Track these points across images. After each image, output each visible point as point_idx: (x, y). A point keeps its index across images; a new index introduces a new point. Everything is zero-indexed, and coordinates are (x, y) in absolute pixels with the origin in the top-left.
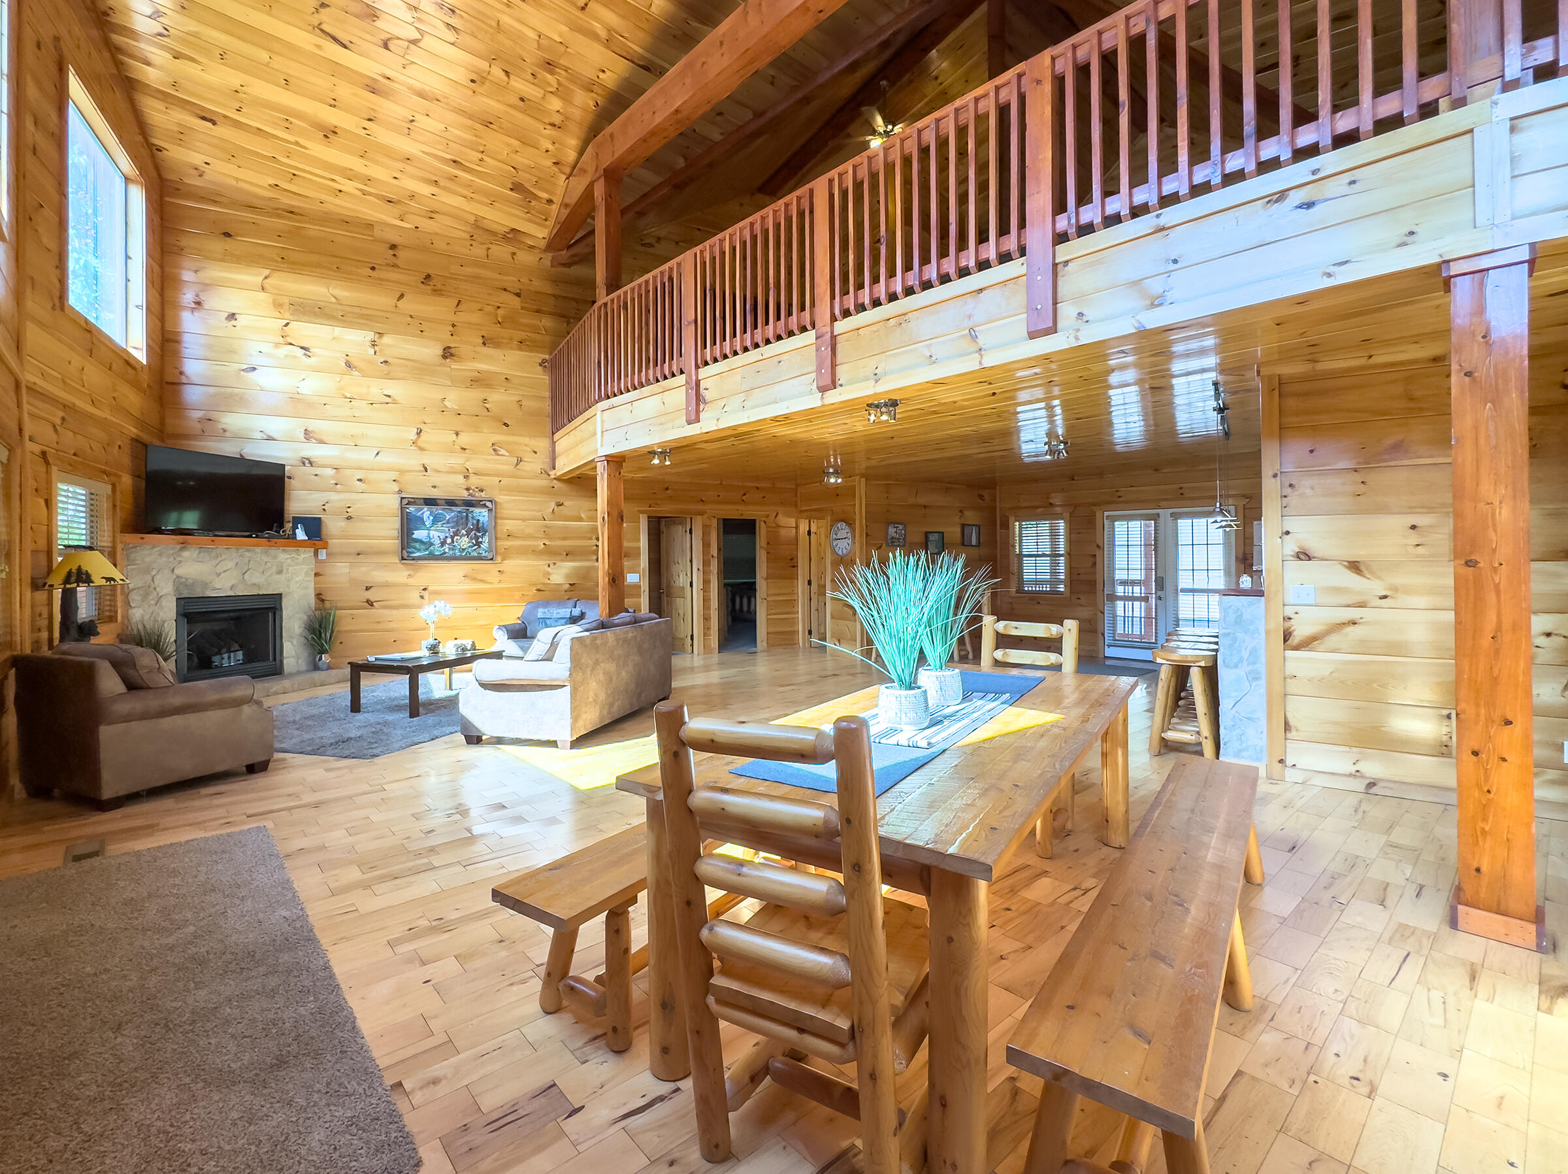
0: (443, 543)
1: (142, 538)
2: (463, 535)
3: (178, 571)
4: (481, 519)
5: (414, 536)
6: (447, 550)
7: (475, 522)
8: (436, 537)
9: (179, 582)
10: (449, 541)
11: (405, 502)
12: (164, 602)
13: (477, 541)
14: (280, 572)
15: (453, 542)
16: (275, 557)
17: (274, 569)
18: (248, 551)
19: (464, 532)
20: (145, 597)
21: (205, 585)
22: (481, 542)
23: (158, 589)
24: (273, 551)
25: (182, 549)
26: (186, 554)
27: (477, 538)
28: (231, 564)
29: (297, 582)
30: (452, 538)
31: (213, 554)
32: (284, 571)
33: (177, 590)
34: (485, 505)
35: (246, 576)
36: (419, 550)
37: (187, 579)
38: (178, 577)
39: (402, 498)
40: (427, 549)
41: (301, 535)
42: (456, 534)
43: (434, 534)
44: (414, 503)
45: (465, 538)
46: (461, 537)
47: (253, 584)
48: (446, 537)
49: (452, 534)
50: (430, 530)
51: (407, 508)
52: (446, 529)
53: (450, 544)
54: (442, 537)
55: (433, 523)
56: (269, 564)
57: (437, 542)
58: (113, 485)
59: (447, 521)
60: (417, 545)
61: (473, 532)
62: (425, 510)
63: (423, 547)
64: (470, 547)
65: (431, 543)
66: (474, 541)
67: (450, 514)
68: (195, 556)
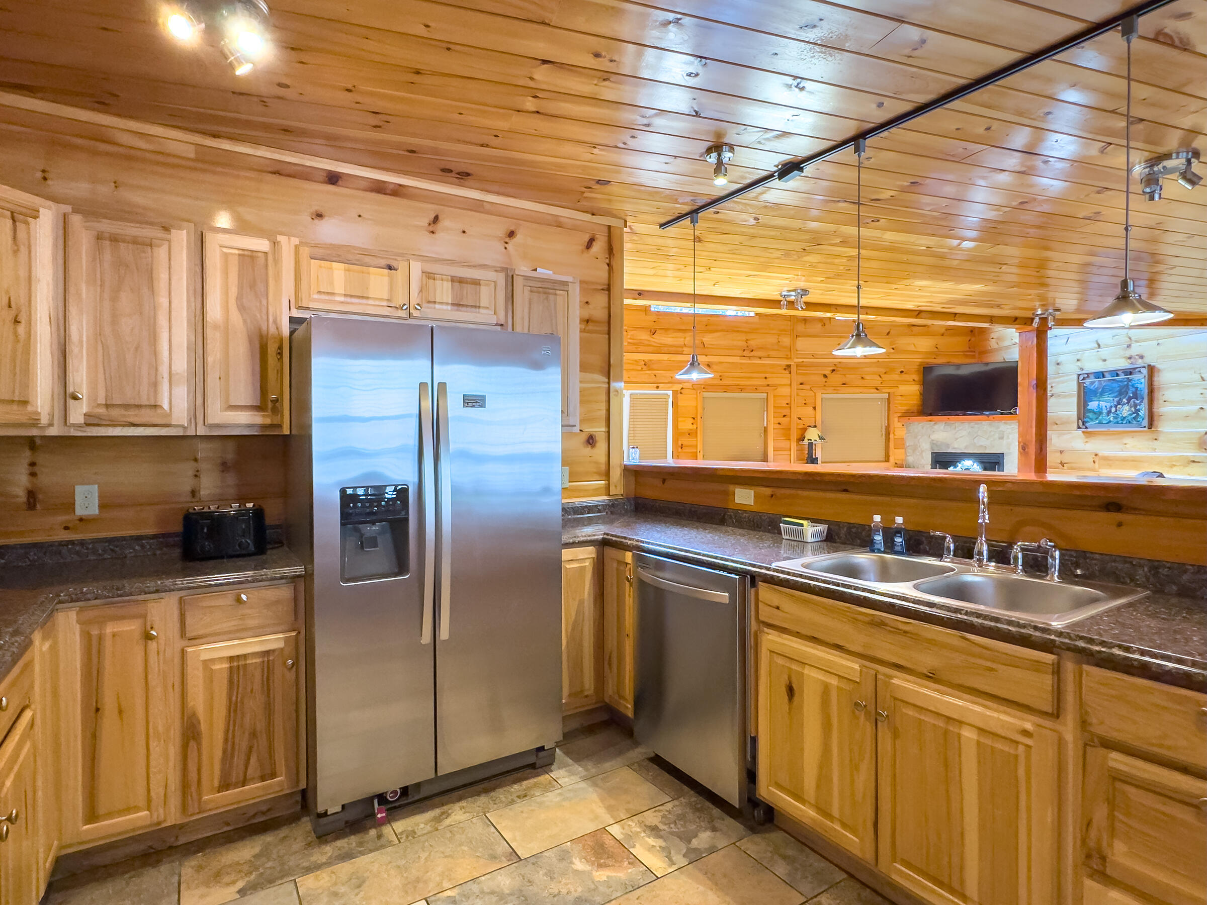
0: (1109, 412)
1: (909, 419)
2: (1124, 404)
3: (933, 437)
4: (1139, 386)
5: (1089, 407)
6: (1112, 419)
7: (1134, 390)
8: (1104, 408)
9: (933, 443)
10: (1113, 410)
11: (1081, 378)
12: (924, 455)
13: (1135, 408)
14: (1002, 438)
15: (1116, 411)
16: (998, 428)
17: (997, 436)
18: (976, 424)
19: (1125, 400)
20: (914, 450)
21: (948, 446)
22: (1139, 410)
23: (921, 447)
24: (996, 424)
25: (936, 424)
26: (936, 427)
27: (1135, 405)
28: (964, 433)
29: (1016, 446)
30: (1116, 406)
31: (953, 426)
32: (1005, 437)
33: (932, 448)
34: (1141, 372)
35: (975, 441)
36: (1092, 420)
37: (937, 442)
38: (933, 440)
39: (1079, 375)
40: (1097, 418)
42: (1119, 403)
43: (1103, 404)
44: (1088, 377)
45: (1126, 407)
46: (1123, 405)
47: (981, 446)
48: (1111, 407)
49: (1116, 403)
50: (1100, 401)
51: (1084, 383)
52: (1112, 399)
53: (1114, 413)
54: (1108, 407)
55: (1102, 394)
56: (992, 433)
57: (1105, 411)
58: (889, 393)
59: (1112, 391)
60: (1091, 415)
61: (1132, 400)
62: (1096, 383)
63: (1094, 417)
64: (1131, 415)
65: (1101, 413)
66: (1133, 409)
67: (1115, 385)
68: (942, 427)
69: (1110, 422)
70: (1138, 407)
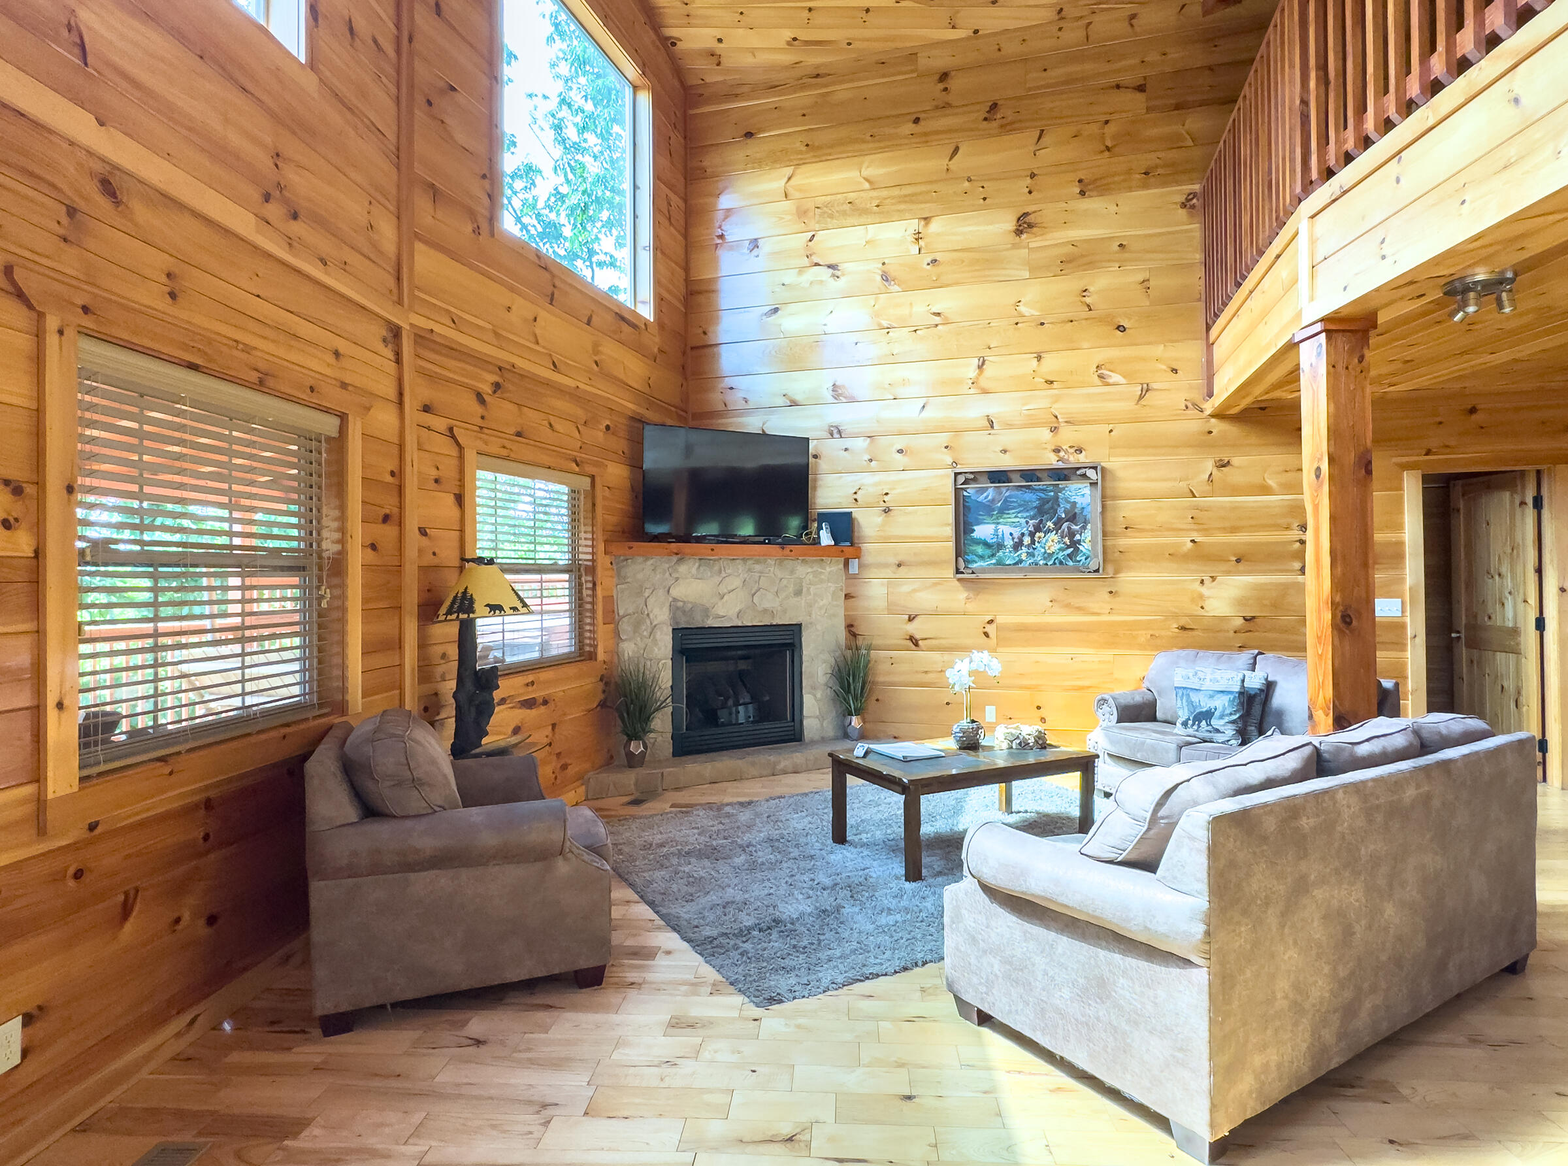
0: (1018, 546)
1: (630, 548)
2: (1049, 531)
3: (675, 592)
4: (1079, 500)
5: (975, 535)
6: (1024, 557)
7: (1068, 506)
8: (1007, 536)
9: (676, 608)
10: (1027, 540)
11: (961, 479)
12: (658, 635)
13: (1071, 538)
14: (798, 593)
15: (1033, 542)
16: (792, 572)
17: (791, 589)
18: (758, 563)
19: (1050, 524)
20: (637, 626)
21: (706, 612)
22: (1079, 542)
23: (651, 615)
24: (789, 564)
25: (680, 560)
26: (683, 568)
27: (1071, 534)
28: (736, 582)
29: (820, 608)
30: (1032, 535)
31: (716, 568)
32: (805, 590)
33: (674, 618)
34: (1084, 476)
35: (756, 599)
36: (982, 557)
37: (684, 602)
38: (675, 600)
39: (956, 474)
40: (993, 555)
41: (826, 539)
42: (1038, 529)
43: (1005, 529)
44: (975, 480)
45: (1053, 536)
46: (1046, 533)
47: (765, 611)
48: (1023, 535)
49: (1031, 529)
50: (998, 523)
51: (965, 489)
52: (1023, 521)
53: (1028, 546)
54: (1016, 535)
55: (1002, 511)
56: (784, 582)
57: (1009, 543)
58: (593, 477)
59: (1024, 507)
60: (980, 550)
61: (1065, 525)
62: (990, 491)
63: (988, 552)
64: (1061, 550)
65: (1000, 546)
66: (1067, 540)
67: (1029, 496)
68: (694, 571)
69: (1021, 561)
70: (1078, 537)
